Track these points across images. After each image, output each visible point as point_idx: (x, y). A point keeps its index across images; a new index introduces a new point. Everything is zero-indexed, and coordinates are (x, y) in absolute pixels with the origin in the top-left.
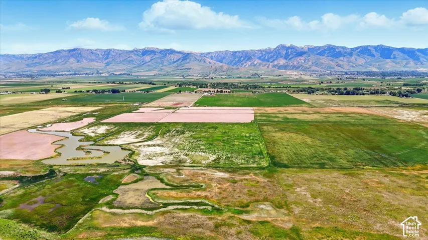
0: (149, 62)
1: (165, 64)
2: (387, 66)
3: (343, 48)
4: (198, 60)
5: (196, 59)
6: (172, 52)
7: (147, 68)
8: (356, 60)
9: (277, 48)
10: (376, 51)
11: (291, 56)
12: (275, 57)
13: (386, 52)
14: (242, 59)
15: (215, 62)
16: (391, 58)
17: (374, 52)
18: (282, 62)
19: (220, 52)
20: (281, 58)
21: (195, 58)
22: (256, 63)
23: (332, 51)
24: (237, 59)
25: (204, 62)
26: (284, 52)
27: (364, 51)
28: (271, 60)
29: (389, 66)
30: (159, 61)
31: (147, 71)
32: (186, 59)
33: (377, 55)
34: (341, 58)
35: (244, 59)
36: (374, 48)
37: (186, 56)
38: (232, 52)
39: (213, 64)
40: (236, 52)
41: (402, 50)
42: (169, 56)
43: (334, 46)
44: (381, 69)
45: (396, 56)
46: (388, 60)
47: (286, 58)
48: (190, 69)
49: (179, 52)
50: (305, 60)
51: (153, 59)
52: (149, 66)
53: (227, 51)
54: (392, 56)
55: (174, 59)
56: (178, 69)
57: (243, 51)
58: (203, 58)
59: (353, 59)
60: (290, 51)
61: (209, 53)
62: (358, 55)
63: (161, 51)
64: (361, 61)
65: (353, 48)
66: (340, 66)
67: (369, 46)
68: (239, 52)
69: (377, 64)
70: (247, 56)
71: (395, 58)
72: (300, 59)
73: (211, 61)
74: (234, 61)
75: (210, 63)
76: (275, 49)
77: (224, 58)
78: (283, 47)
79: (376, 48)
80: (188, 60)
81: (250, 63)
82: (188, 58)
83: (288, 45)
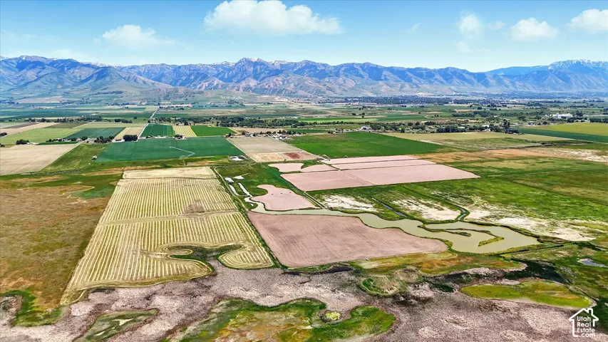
0: (36, 80)
1: (68, 84)
2: (382, 90)
3: (325, 65)
4: (125, 78)
5: (121, 76)
6: (73, 64)
7: (38, 92)
8: (344, 81)
9: (238, 63)
10: (364, 70)
11: (262, 76)
12: (239, 75)
13: (375, 72)
14: (192, 77)
15: (153, 82)
16: (382, 80)
17: (361, 72)
18: (253, 83)
19: (152, 65)
20: (249, 78)
21: (119, 75)
22: (215, 83)
23: (313, 69)
24: (184, 78)
25: (135, 81)
26: (251, 69)
27: (350, 69)
28: (235, 80)
29: (385, 90)
30: (55, 78)
31: (39, 96)
32: (104, 76)
33: (366, 76)
34: (327, 79)
35: (196, 78)
36: (360, 67)
37: (103, 72)
38: (172, 66)
39: (151, 85)
40: (180, 67)
41: (391, 69)
42: (71, 71)
43: (313, 62)
44: (375, 93)
45: (388, 78)
46: (381, 83)
47: (256, 78)
48: (121, 92)
49: (88, 65)
50: (283, 81)
51: (42, 77)
52: (39, 87)
53: (163, 64)
54: (383, 78)
55: (80, 76)
56: (99, 93)
57: (190, 66)
58: (132, 76)
59: (340, 80)
60: (258, 67)
61: (133, 67)
62: (346, 76)
63: (53, 63)
64: (351, 83)
65: (337, 66)
66: (330, 89)
67: (355, 64)
68: (185, 66)
69: (371, 87)
70: (198, 74)
71: (386, 79)
72: (277, 80)
73: (146, 80)
74: (181, 81)
75: (144, 82)
76: (236, 64)
77: (163, 75)
78: (249, 62)
79: (362, 66)
80: (108, 79)
81: (207, 84)
82: (108, 75)
83: (255, 59)
